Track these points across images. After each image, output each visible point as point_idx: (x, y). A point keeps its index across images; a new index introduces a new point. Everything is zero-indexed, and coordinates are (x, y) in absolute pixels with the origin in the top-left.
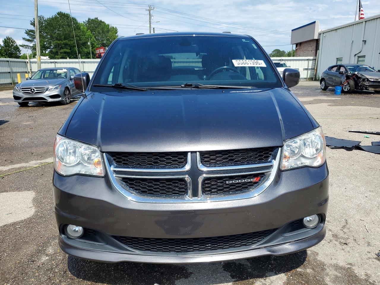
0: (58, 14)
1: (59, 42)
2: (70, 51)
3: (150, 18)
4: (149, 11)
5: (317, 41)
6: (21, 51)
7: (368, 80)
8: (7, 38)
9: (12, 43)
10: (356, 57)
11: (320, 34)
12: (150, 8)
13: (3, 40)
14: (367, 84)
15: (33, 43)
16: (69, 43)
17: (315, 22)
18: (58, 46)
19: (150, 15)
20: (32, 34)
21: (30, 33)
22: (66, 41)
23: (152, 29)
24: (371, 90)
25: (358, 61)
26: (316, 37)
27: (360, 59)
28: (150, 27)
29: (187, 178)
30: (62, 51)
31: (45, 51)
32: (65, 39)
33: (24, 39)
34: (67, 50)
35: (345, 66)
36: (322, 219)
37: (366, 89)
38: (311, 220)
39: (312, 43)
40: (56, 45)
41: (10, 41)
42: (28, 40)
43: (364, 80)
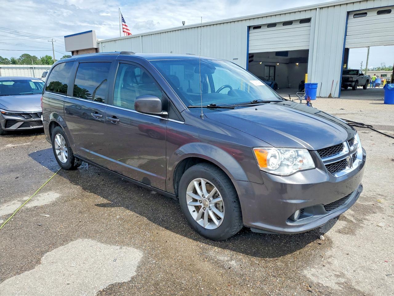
5: (97, 50)
11: (99, 44)
17: (91, 31)
26: (95, 46)
39: (91, 51)
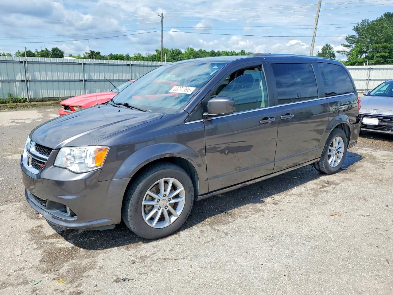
0: (385, 15)
1: (377, 45)
2: (388, 54)
6: (335, 57)
8: (326, 46)
9: (329, 50)
13: (323, 47)
15: (350, 48)
16: (389, 46)
18: (376, 50)
20: (352, 39)
21: (350, 38)
22: (386, 44)
30: (379, 54)
31: (361, 56)
32: (385, 41)
33: (342, 45)
34: (384, 53)
40: (374, 49)
41: (328, 48)
42: (346, 46)
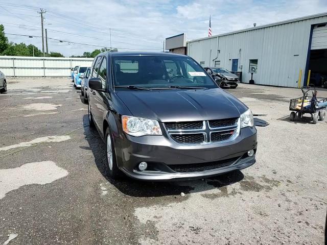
3: (42, 20)
4: (42, 13)
5: (186, 48)
7: (227, 79)
10: (214, 62)
11: (187, 43)
12: (42, 11)
14: (226, 81)
17: (183, 34)
19: (42, 17)
23: (44, 30)
24: (229, 86)
25: (215, 64)
26: (185, 46)
27: (217, 63)
28: (42, 28)
29: (205, 134)
35: (211, 68)
36: (255, 151)
37: (226, 85)
38: (250, 153)
39: (181, 49)
43: (224, 79)
